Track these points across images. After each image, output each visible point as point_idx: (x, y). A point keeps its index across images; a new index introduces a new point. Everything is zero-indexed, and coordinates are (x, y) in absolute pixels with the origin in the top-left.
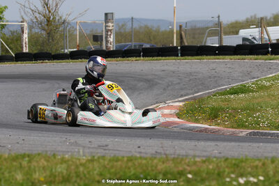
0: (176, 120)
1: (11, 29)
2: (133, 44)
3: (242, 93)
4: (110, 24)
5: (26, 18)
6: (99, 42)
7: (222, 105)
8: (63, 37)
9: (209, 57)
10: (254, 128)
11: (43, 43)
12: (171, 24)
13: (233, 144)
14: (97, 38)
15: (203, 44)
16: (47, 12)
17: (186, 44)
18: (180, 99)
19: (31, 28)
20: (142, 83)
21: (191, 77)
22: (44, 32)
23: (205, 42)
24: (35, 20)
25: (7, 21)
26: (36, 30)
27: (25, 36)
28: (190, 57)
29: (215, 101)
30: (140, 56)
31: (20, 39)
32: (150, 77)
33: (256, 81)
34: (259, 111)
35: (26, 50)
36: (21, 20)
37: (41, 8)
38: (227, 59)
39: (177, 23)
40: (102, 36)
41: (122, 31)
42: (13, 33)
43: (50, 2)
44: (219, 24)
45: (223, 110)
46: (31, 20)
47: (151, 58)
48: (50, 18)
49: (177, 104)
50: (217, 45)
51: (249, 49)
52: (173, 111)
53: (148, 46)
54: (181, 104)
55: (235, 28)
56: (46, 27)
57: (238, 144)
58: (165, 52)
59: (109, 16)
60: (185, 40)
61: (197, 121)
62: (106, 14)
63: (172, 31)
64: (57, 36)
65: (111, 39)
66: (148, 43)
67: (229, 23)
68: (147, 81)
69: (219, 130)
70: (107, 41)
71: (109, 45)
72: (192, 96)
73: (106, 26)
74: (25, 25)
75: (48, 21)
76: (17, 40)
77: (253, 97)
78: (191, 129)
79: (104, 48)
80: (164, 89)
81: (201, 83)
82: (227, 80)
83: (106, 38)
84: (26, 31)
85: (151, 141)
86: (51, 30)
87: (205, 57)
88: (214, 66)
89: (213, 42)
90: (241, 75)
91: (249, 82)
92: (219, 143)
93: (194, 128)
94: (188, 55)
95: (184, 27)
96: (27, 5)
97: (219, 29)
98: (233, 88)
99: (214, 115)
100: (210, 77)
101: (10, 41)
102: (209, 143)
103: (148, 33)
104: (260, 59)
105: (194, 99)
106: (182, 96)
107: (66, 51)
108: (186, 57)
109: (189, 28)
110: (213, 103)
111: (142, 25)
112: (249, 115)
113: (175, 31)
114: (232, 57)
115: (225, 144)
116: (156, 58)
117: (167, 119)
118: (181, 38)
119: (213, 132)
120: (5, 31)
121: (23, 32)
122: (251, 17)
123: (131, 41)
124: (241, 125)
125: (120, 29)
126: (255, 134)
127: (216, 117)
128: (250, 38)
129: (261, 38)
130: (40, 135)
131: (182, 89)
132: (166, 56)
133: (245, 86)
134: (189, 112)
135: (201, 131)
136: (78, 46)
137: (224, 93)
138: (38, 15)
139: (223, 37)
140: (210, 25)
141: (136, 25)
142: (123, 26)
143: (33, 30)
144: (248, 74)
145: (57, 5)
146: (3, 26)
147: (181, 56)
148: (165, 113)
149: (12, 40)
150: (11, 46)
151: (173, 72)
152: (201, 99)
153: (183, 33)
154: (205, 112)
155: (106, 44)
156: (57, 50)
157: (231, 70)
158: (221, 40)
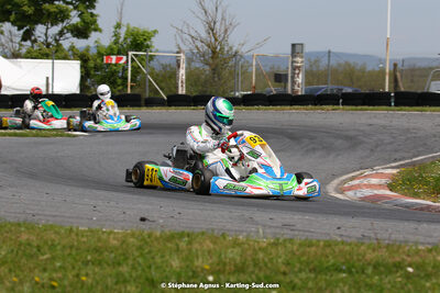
0: (388, 192)
1: (163, 62)
2: (330, 86)
4: (299, 59)
5: (183, 48)
6: (283, 84)
8: (233, 74)
9: (433, 108)
11: (206, 81)
12: (382, 61)
14: (280, 78)
15: (426, 90)
16: (213, 40)
17: (402, 89)
18: (393, 165)
19: (189, 61)
20: (340, 141)
21: (409, 135)
22: (207, 68)
23: (429, 88)
24: (195, 51)
25: (157, 51)
26: (197, 65)
27: (182, 72)
28: (407, 108)
30: (338, 104)
31: (173, 75)
32: (352, 133)
35: (182, 91)
36: (177, 50)
37: (204, 35)
39: (390, 60)
40: (286, 75)
41: (315, 69)
42: (164, 67)
43: (218, 26)
46: (191, 50)
47: (354, 107)
48: (216, 48)
49: (389, 171)
52: (383, 181)
53: (350, 90)
54: (395, 171)
56: (211, 61)
58: (372, 99)
59: (298, 49)
60: (400, 84)
61: (416, 195)
62: (293, 45)
63: (382, 72)
64: (225, 73)
65: (300, 80)
66: (349, 87)
68: (348, 138)
70: (294, 82)
71: (296, 88)
73: (293, 62)
74: (182, 57)
75: (214, 52)
78: (408, 206)
79: (290, 92)
80: (372, 150)
81: (421, 143)
83: (293, 77)
84: (183, 65)
85: (353, 220)
86: (217, 66)
87: (427, 108)
89: (439, 88)
94: (405, 105)
95: (399, 66)
96: (185, 30)
100: (435, 136)
101: (160, 78)
102: (433, 226)
103: (350, 72)
105: (413, 164)
106: (395, 160)
107: (237, 94)
108: (403, 107)
109: (405, 67)
110: (439, 171)
111: (342, 62)
113: (387, 71)
116: (359, 107)
117: (376, 192)
120: (154, 64)
121: (179, 66)
123: (327, 83)
125: (311, 66)
131: (396, 151)
132: (374, 105)
134: (408, 181)
135: (422, 209)
136: (254, 88)
138: (199, 44)
141: (333, 62)
142: (316, 61)
143: (193, 64)
145: (226, 31)
146: (152, 57)
147: (395, 105)
148: (372, 183)
149: (164, 77)
150: (163, 85)
151: (384, 127)
152: (422, 166)
153: (398, 74)
154: (427, 183)
155: (293, 86)
156: (223, 93)
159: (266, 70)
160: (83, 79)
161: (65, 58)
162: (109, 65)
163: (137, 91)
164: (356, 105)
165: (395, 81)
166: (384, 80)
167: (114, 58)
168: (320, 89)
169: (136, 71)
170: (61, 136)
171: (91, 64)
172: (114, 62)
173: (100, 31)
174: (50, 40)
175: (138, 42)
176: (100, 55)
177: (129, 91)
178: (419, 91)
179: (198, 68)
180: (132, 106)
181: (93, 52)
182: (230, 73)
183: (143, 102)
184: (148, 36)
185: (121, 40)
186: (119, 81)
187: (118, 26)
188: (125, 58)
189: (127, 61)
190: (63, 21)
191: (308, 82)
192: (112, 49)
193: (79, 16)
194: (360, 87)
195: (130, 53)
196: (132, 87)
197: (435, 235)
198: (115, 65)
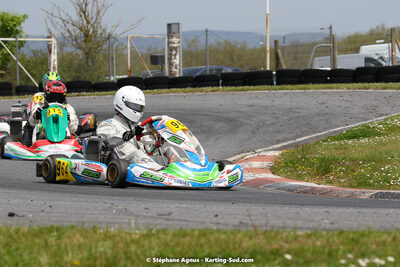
0: (270, 176)
1: (33, 47)
2: (209, 67)
3: (365, 136)
4: (175, 40)
5: (52, 30)
6: (160, 66)
7: (335, 153)
8: (108, 58)
9: (316, 85)
10: (382, 187)
11: (79, 67)
12: (263, 38)
13: (351, 210)
14: (156, 60)
15: (309, 67)
16: (85, 22)
17: (284, 67)
18: (276, 146)
19: (61, 45)
20: (220, 124)
21: (292, 115)
22: (80, 52)
23: (312, 65)
24: (67, 35)
25: (27, 36)
26: (69, 49)
27: (54, 58)
28: (289, 86)
29: (325, 149)
30: (218, 85)
31: (45, 61)
32: (235, 115)
33: (385, 120)
34: (389, 162)
36: (48, 34)
37: (75, 18)
38: (343, 89)
39: (271, 37)
40: (163, 57)
41: (193, 49)
42: (35, 53)
43: (89, 7)
44: (332, 38)
45: (336, 161)
46: (62, 34)
47: (234, 88)
48: (89, 31)
49: (272, 153)
50: (329, 69)
51: (373, 73)
52: (266, 164)
53: (230, 70)
54: (277, 153)
55: (354, 44)
56: (83, 45)
57: (357, 210)
58: (254, 79)
59: (174, 28)
60: (282, 61)
61: (300, 178)
62: (169, 25)
63: (263, 50)
64: (100, 57)
65: (177, 61)
66: (228, 67)
67: (346, 37)
68: (228, 120)
69: (331, 190)
70: (171, 64)
71: (174, 69)
72: (293, 141)
73: (169, 43)
74: (54, 41)
75: (86, 36)
76: (42, 63)
77: (381, 143)
78: (291, 189)
79: (167, 74)
80: (253, 132)
82: (342, 118)
83: (170, 59)
84: (55, 51)
85: (234, 206)
86: (90, 49)
87: (311, 86)
88: (324, 98)
89: (322, 64)
90: (363, 111)
91: (374, 122)
92: (330, 209)
93: (296, 187)
94: (287, 84)
95: (280, 43)
96: (56, 13)
97: (331, 45)
98: (351, 130)
99: (324, 169)
100: (319, 115)
101: (32, 65)
102: (316, 210)
103: (230, 51)
104: (391, 88)
105: (296, 145)
106: (278, 142)
107: (112, 78)
108: (285, 86)
109: (287, 43)
110: (323, 152)
111: (222, 41)
112: (375, 169)
113: (268, 48)
114: (350, 85)
115: (340, 210)
116: (241, 88)
117: (258, 176)
118: (277, 58)
119: (323, 193)
120: (24, 50)
121: (50, 52)
122: (378, 28)
123: (206, 64)
124: (363, 183)
125: (189, 46)
126: (383, 196)
127: (327, 172)
128: (376, 58)
129: (392, 58)
130: (75, 199)
131: (278, 132)
132: (255, 85)
133: (369, 127)
134: (288, 165)
135: (305, 192)
136: (130, 71)
137: (340, 137)
138: (71, 28)
139: (338, 56)
140: (319, 39)
141: (212, 41)
142: (193, 41)
143: (65, 48)
144: (374, 110)
145: (98, 12)
146: (22, 44)
147: (277, 84)
148: (255, 166)
149: (35, 63)
150: (34, 72)
151: (266, 107)
152: (305, 146)
153: (279, 51)
154: (311, 165)
155: (170, 68)
156: (99, 77)
157: (348, 104)
158: (334, 61)
163: (7, 79)
164: (237, 86)
166: (265, 57)
168: (199, 70)
169: (6, 58)
175: (8, 28)
178: (302, 68)
179: (70, 54)
180: (3, 95)
182: (104, 57)
183: (14, 91)
184: (17, 21)
191: (185, 62)
194: (242, 66)
196: (2, 75)
197: (317, 219)
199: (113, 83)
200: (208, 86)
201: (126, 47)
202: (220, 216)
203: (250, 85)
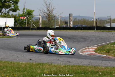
0: (94, 53)
1: (35, 18)
2: (79, 25)
4: (71, 18)
5: (41, 15)
7: (111, 48)
8: (54, 22)
9: (106, 31)
11: (47, 24)
12: (93, 18)
13: (114, 62)
14: (66, 23)
16: (49, 13)
17: (98, 26)
19: (43, 18)
20: (82, 39)
21: (100, 38)
22: (47, 20)
24: (44, 16)
25: (34, 15)
26: (45, 19)
27: (41, 21)
28: (99, 31)
30: (81, 30)
31: (38, 22)
32: (85, 37)
35: (41, 26)
37: (46, 11)
38: (113, 32)
39: (95, 18)
40: (68, 22)
41: (75, 20)
42: (36, 20)
43: (50, 9)
44: (110, 19)
45: (111, 50)
46: (43, 15)
50: (109, 27)
52: (93, 50)
53: (84, 26)
54: (96, 47)
56: (48, 18)
58: (90, 28)
59: (71, 15)
60: (98, 24)
61: (102, 54)
62: (70, 14)
64: (52, 21)
65: (71, 23)
67: (114, 19)
69: (110, 57)
70: (70, 24)
71: (70, 25)
73: (70, 18)
74: (41, 17)
75: (49, 16)
76: (37, 22)
78: (100, 56)
79: (69, 26)
80: (90, 42)
81: (103, 40)
82: (113, 39)
83: (70, 22)
84: (41, 19)
85: (85, 60)
86: (50, 19)
88: (108, 34)
89: (108, 25)
92: (110, 62)
95: (97, 20)
96: (42, 10)
97: (110, 21)
98: (114, 42)
99: (108, 52)
100: (107, 38)
102: (106, 62)
103: (84, 21)
105: (101, 45)
106: (96, 44)
109: (99, 20)
110: (107, 47)
111: (83, 19)
113: (94, 21)
115: (112, 62)
117: (91, 53)
119: (108, 58)
120: (33, 19)
127: (109, 53)
131: (97, 42)
132: (91, 30)
134: (99, 50)
135: (103, 57)
136: (59, 25)
137: (112, 44)
138: (45, 14)
139: (112, 24)
140: (107, 19)
141: (80, 19)
142: (76, 18)
143: (43, 19)
145: (52, 10)
146: (33, 17)
147: (96, 30)
148: (90, 50)
149: (36, 22)
150: (36, 24)
151: (93, 36)
152: (103, 46)
153: (97, 22)
154: (105, 51)
155: (69, 25)
156: (52, 26)
157: (114, 36)
158: (111, 25)
159: (62, 20)
160: (15, 23)
161: (10, 17)
162: (22, 19)
163: (29, 26)
164: (86, 30)
165: (96, 23)
166: (94, 23)
167: (23, 17)
168: (77, 26)
169: (29, 21)
170: (9, 38)
171: (17, 19)
172: (23, 18)
173: (19, 10)
174: (6, 12)
175: (29, 13)
176: (19, 16)
177: (27, 26)
178: (103, 26)
180: (28, 30)
181: (18, 15)
182: (53, 21)
183: (30, 29)
184: (32, 11)
185: (25, 13)
186: (24, 23)
187: (24, 9)
188: (26, 17)
189: (26, 18)
190: (9, 8)
191: (73, 24)
192: (22, 15)
193: (14, 6)
194: (87, 25)
195: (27, 16)
196: (27, 25)
197: (107, 64)
198: (23, 19)
199: (55, 28)
200: (79, 30)
201: (59, 19)
202: (83, 62)
203: (90, 30)
